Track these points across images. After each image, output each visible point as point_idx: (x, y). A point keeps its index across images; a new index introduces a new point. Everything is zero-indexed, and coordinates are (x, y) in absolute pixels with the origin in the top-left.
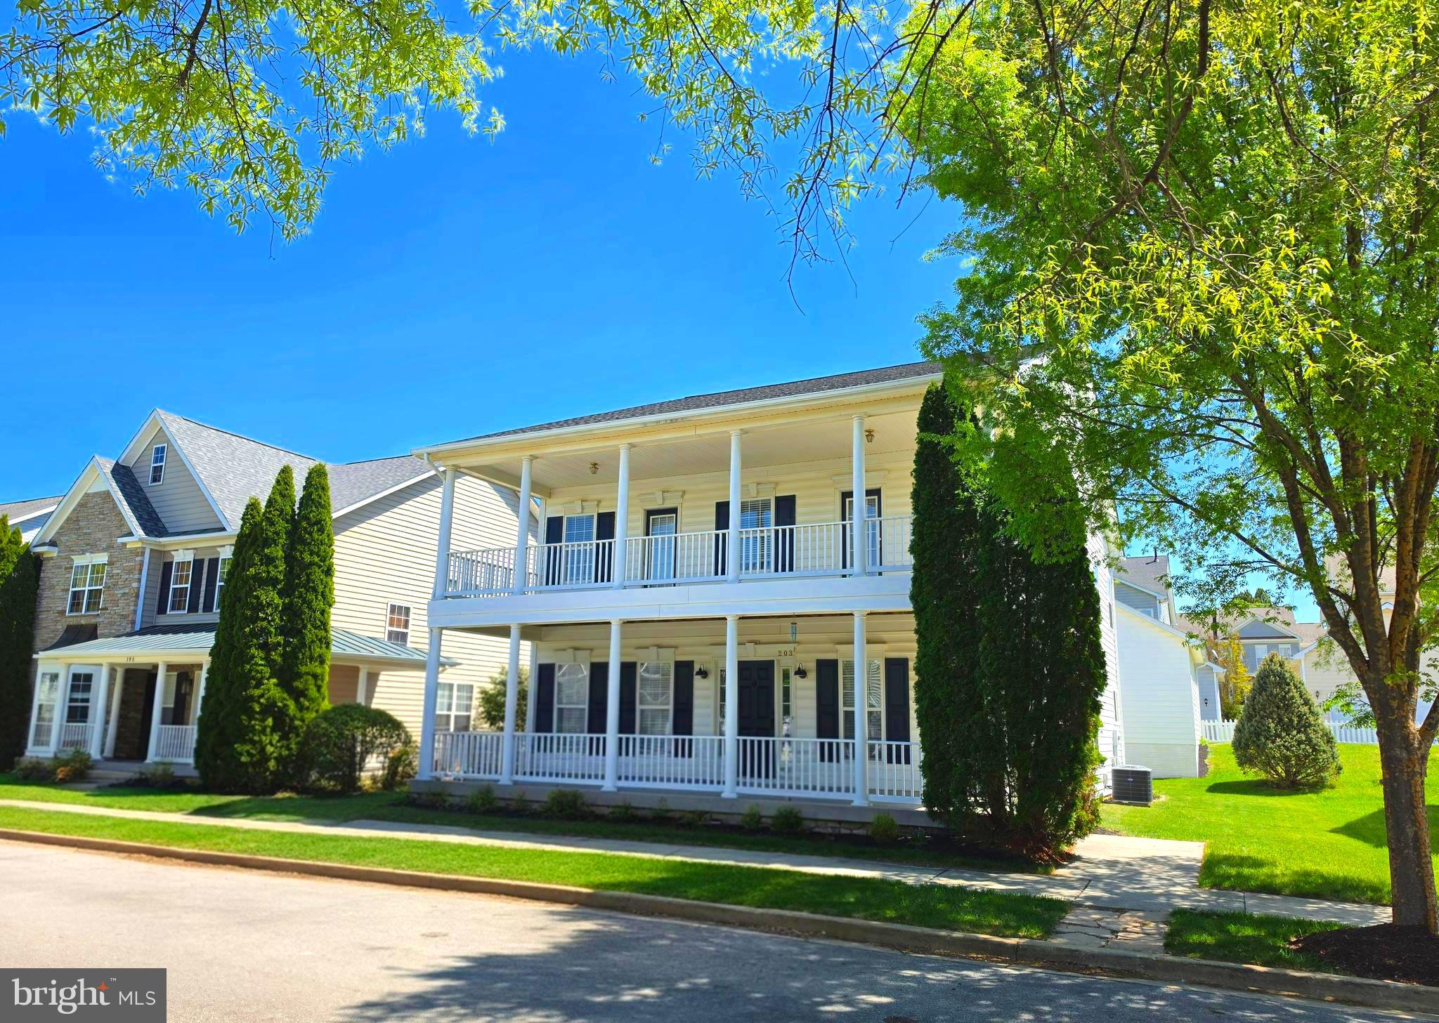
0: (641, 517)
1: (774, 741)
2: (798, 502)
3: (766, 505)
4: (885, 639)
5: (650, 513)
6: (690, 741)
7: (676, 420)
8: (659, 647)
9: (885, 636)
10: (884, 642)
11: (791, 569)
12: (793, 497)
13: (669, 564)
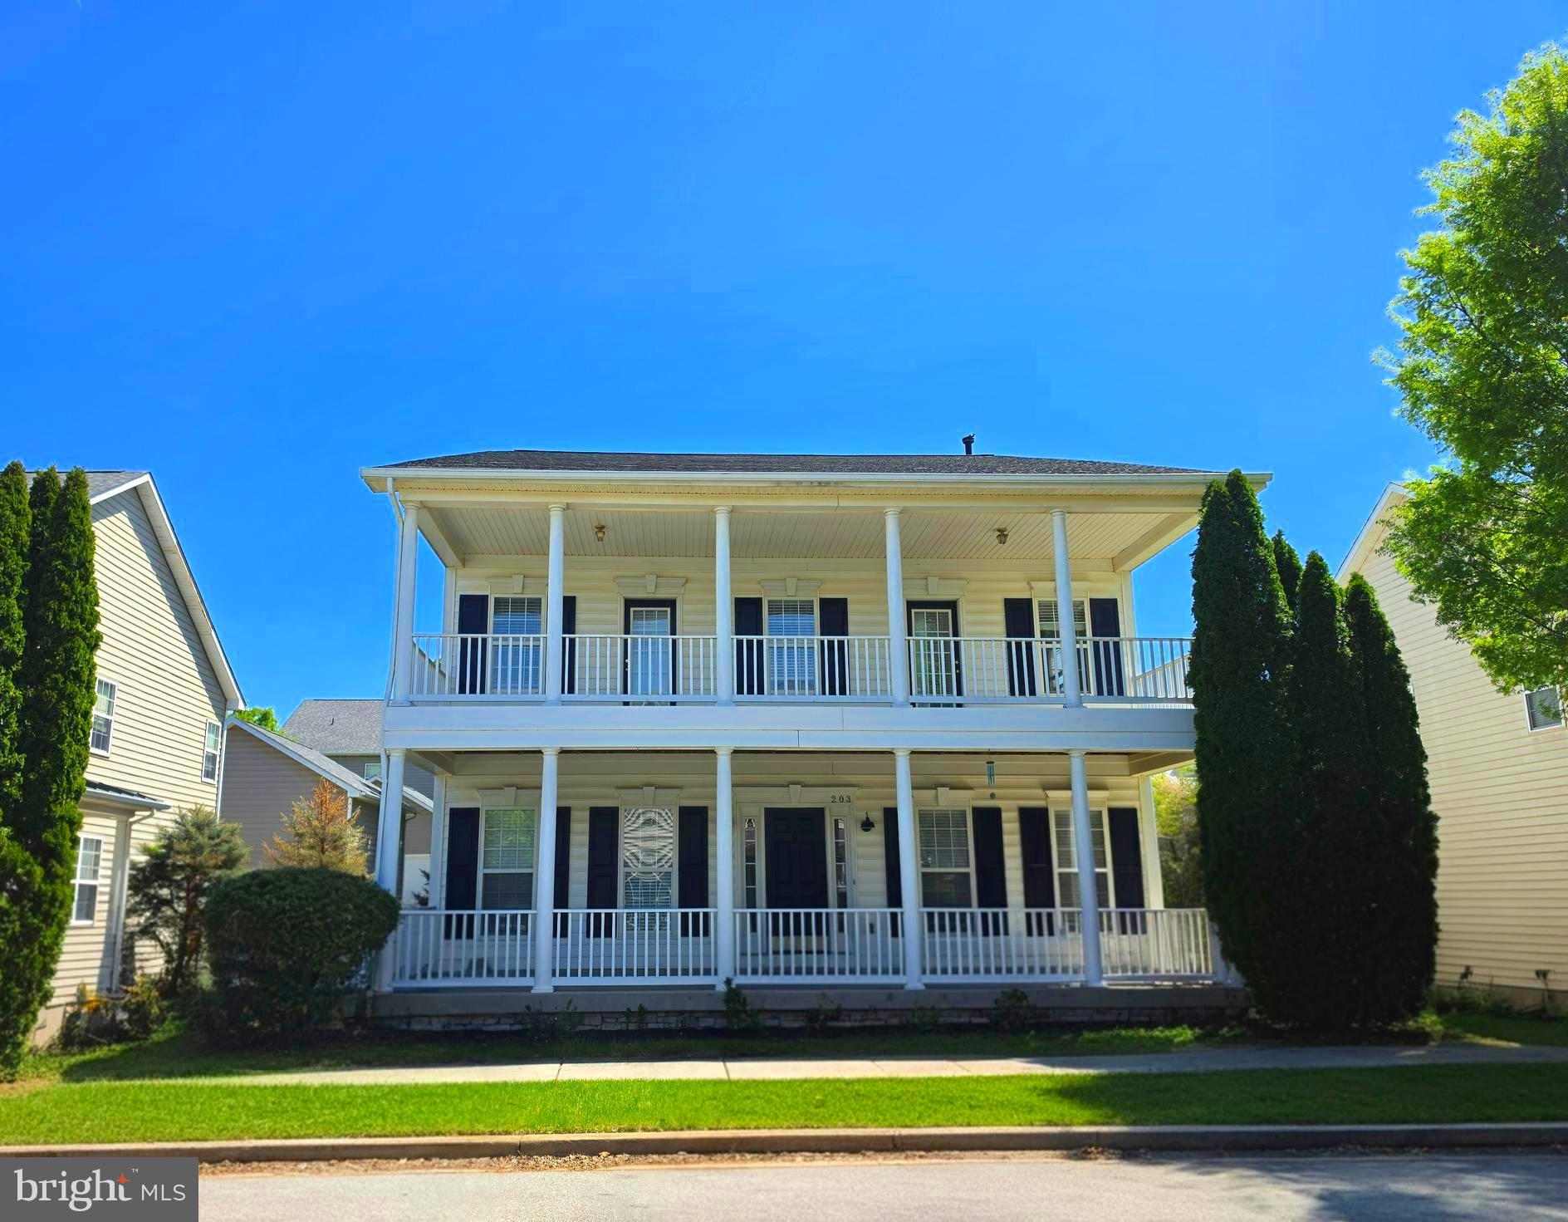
0: (620, 607)
1: (827, 914)
2: (850, 607)
3: (807, 608)
4: (971, 784)
5: (629, 603)
6: (706, 915)
7: (828, 483)
8: (658, 787)
10: (965, 788)
11: (843, 692)
12: (844, 602)
13: (665, 674)
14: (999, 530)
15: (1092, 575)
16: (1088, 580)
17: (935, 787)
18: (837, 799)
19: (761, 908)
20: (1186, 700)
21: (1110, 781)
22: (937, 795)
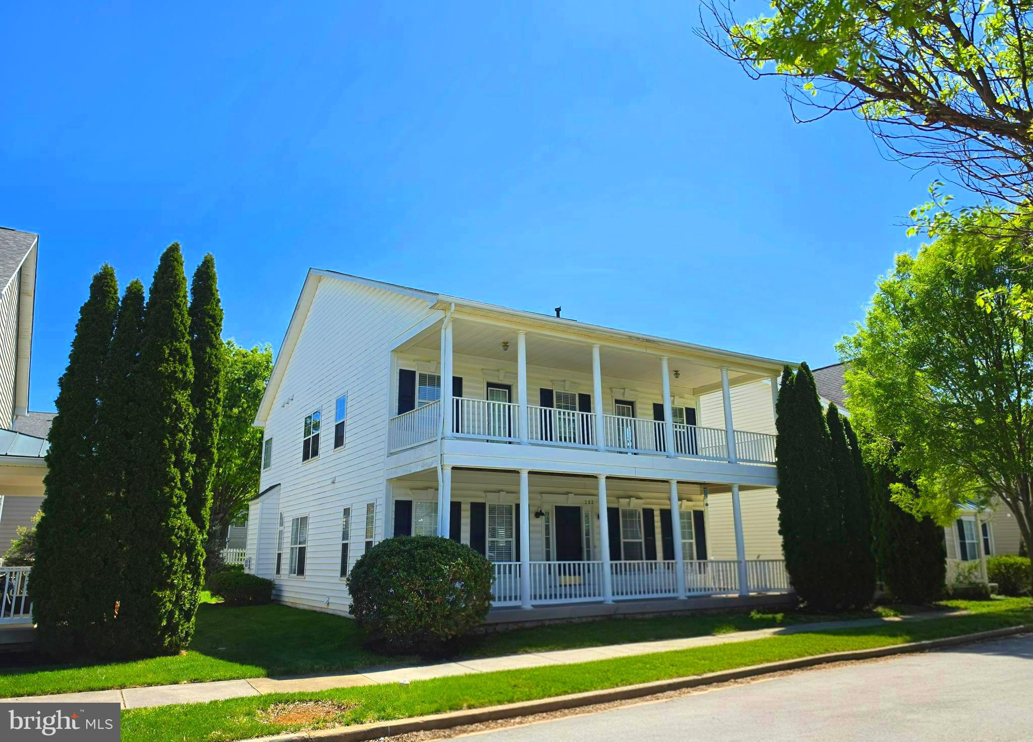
0: (485, 387)
4: (642, 496)
5: (489, 385)
8: (507, 492)
9: (641, 494)
10: (640, 498)
12: (590, 396)
14: (675, 371)
15: (686, 396)
16: (684, 398)
17: (629, 497)
18: (587, 502)
19: (553, 560)
20: (773, 463)
21: (694, 497)
22: (630, 502)
